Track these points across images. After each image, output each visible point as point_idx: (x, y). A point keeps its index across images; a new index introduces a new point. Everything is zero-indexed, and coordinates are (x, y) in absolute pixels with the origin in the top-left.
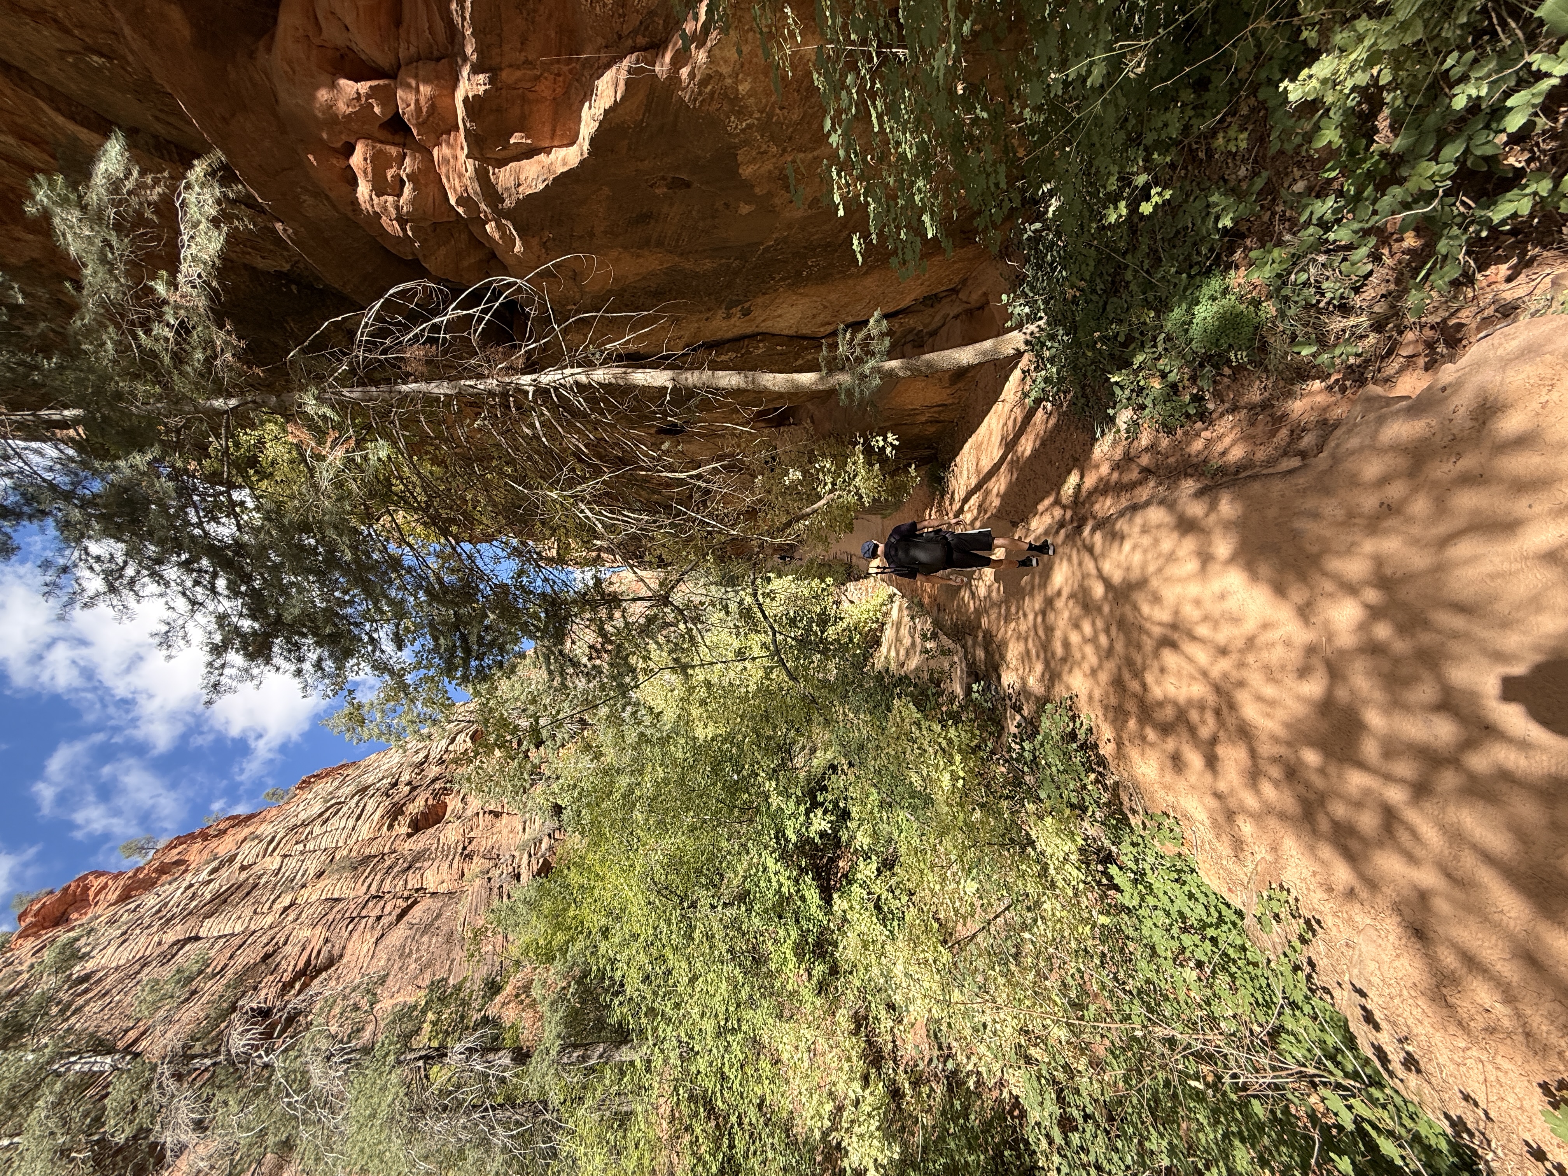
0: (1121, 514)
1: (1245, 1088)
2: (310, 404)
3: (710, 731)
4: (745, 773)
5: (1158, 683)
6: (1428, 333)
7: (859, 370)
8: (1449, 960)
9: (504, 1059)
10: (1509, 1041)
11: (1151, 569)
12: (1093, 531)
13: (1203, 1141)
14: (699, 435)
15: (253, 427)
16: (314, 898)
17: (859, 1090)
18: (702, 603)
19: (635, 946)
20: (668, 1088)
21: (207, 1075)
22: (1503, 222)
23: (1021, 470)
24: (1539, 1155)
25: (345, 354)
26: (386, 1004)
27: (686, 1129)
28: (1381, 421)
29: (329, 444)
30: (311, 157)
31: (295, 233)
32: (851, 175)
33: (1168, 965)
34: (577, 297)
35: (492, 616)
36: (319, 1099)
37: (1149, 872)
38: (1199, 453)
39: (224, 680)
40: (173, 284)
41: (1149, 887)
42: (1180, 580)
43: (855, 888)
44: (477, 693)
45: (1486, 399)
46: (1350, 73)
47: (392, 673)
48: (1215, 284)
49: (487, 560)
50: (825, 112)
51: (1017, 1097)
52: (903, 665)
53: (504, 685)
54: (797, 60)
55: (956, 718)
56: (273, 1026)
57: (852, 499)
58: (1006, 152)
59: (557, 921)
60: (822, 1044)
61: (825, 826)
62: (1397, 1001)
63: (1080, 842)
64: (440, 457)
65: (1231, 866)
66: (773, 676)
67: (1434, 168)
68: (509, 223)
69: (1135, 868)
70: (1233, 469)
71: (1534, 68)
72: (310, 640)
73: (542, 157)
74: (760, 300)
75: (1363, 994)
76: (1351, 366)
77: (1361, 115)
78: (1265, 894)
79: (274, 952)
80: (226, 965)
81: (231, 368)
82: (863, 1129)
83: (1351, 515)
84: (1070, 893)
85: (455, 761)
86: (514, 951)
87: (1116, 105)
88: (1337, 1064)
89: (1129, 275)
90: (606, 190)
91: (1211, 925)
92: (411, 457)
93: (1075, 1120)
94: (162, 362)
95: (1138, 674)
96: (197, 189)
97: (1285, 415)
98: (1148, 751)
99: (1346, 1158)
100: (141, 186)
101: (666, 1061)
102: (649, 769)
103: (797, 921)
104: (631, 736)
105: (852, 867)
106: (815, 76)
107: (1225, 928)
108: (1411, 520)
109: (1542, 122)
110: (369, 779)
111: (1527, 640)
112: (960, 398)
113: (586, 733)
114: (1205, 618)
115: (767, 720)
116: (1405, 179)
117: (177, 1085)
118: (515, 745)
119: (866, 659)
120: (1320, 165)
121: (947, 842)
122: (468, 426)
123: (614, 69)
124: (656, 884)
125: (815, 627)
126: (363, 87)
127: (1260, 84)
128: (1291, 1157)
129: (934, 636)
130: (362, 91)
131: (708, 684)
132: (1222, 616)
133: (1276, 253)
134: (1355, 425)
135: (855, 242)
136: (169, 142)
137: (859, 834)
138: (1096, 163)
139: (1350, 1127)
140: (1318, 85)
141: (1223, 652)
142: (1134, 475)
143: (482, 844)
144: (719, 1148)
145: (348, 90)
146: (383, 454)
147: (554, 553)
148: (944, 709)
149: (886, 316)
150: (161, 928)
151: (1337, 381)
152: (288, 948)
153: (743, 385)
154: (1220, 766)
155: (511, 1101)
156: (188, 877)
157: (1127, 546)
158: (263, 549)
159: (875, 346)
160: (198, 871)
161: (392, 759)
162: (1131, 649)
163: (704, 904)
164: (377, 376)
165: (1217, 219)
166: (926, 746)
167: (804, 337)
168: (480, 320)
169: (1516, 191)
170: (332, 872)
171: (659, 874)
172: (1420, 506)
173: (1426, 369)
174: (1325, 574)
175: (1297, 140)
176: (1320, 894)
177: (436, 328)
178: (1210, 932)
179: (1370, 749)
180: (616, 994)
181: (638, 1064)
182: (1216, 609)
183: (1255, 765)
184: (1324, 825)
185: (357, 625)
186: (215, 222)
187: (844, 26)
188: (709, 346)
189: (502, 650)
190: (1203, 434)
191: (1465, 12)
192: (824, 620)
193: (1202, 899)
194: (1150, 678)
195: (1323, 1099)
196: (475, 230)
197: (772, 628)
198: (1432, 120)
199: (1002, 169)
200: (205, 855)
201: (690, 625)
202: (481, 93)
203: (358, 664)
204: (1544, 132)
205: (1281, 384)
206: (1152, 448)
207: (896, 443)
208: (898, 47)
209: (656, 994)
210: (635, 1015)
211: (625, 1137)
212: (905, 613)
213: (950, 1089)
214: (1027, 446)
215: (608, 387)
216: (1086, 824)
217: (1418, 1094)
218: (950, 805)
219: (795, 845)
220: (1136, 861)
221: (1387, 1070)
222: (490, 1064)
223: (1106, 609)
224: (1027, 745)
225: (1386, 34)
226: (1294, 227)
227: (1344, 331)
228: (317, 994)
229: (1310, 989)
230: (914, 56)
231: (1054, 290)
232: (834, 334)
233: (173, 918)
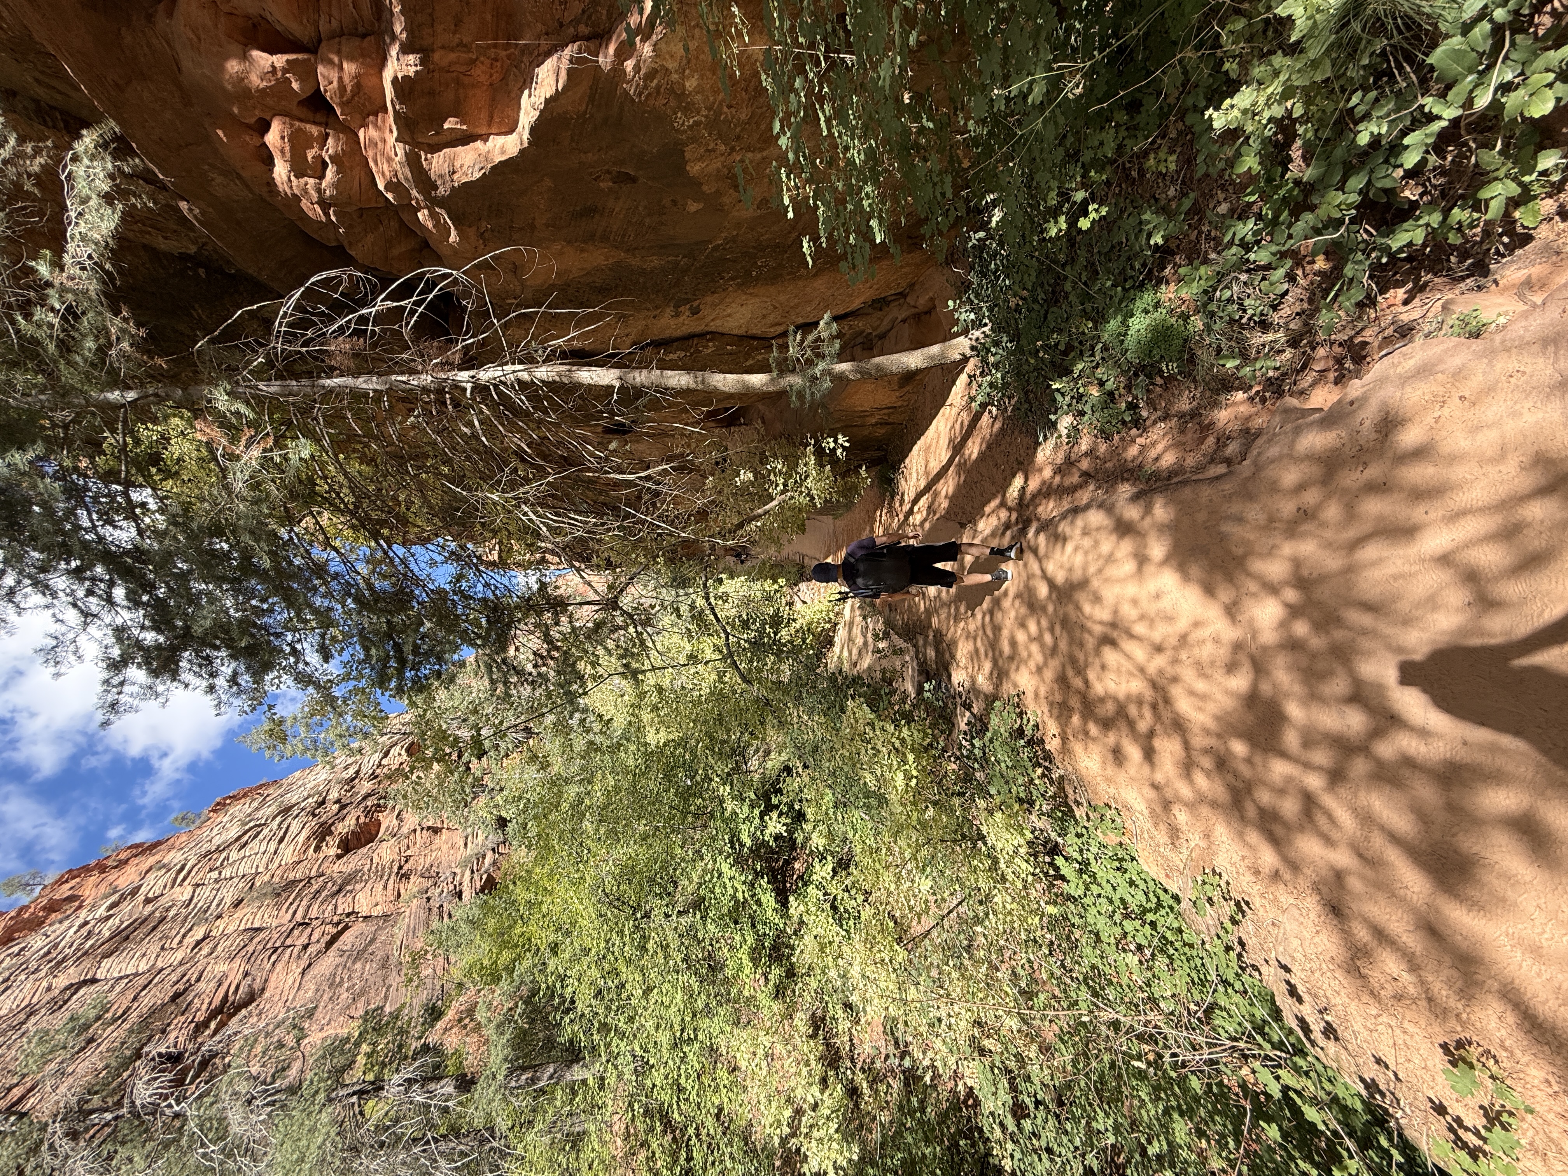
0: (1064, 516)
1: (1184, 1065)
2: (222, 400)
3: (663, 737)
4: (698, 778)
5: (1099, 679)
6: (1337, 349)
7: (810, 372)
8: (1362, 934)
9: (447, 1087)
10: (1414, 1007)
11: (1092, 569)
12: (1037, 532)
13: (1146, 1118)
14: (648, 435)
15: (155, 421)
16: (231, 928)
17: (818, 1094)
18: (652, 607)
19: (586, 961)
20: (622, 1105)
21: (107, 1130)
22: (1400, 250)
23: (968, 472)
24: (1440, 1110)
25: (262, 345)
26: (315, 1038)
27: (642, 1145)
28: (1298, 431)
29: (243, 441)
30: (220, 133)
31: (203, 213)
32: (800, 177)
33: (1111, 952)
34: (518, 289)
35: (428, 625)
36: (238, 1147)
37: (1092, 861)
38: (1135, 458)
39: (123, 698)
40: (58, 264)
41: (1094, 876)
42: (1118, 581)
43: (811, 889)
44: (413, 704)
45: (1388, 413)
46: (1268, 105)
47: (317, 686)
48: (1147, 298)
49: (423, 565)
50: (774, 114)
51: (971, 1088)
52: (855, 665)
53: (441, 695)
54: (745, 59)
55: (909, 718)
56: (184, 1072)
57: (804, 500)
58: (951, 161)
59: (503, 939)
60: (779, 1049)
61: (781, 829)
62: (1317, 974)
63: (1029, 836)
64: (370, 455)
65: (1168, 853)
66: (726, 679)
67: (1340, 197)
68: (443, 212)
69: (1080, 859)
70: (1165, 475)
71: (1427, 110)
72: (223, 653)
73: (479, 144)
74: (709, 299)
75: (1287, 970)
76: (1270, 379)
77: (1276, 144)
78: (1199, 879)
79: (186, 990)
80: (129, 1008)
81: (128, 359)
82: (822, 1133)
83: (1271, 520)
84: (1020, 886)
85: (389, 777)
86: (457, 974)
87: (1056, 123)
88: (1263, 1035)
89: (1068, 287)
90: (548, 182)
91: (1150, 910)
92: (336, 456)
93: (1027, 1107)
94: (46, 351)
95: (1081, 672)
96: (86, 161)
97: (1212, 424)
98: (1091, 746)
99: (1274, 1126)
100: (18, 155)
101: (620, 1077)
102: (599, 776)
103: (753, 926)
104: (579, 744)
105: (807, 869)
106: (763, 77)
107: (1163, 912)
108: (1324, 525)
109: (1433, 159)
110: (293, 798)
111: (1425, 636)
112: (909, 400)
113: (531, 742)
114: (1142, 617)
115: (721, 724)
116: (1316, 206)
117: (73, 1144)
118: (454, 757)
119: (819, 659)
120: (1241, 189)
121: (902, 842)
122: (400, 423)
123: (555, 57)
124: (607, 895)
125: (768, 630)
126: (280, 60)
127: (1187, 110)
128: (1225, 1126)
129: (886, 635)
130: (278, 65)
131: (660, 689)
132: (1157, 615)
133: (1203, 270)
134: (1275, 435)
135: (805, 244)
136: (53, 108)
137: (814, 836)
138: (1037, 177)
139: (1277, 1094)
140: (1239, 115)
141: (1159, 649)
142: (1075, 479)
143: (420, 862)
144: (676, 1161)
145: (262, 62)
146: (305, 454)
147: (494, 556)
148: (897, 708)
149: (836, 318)
150: (51, 971)
151: (1258, 392)
152: (202, 985)
153: (692, 385)
154: (1156, 758)
155: (455, 1131)
156: (83, 914)
157: (1069, 547)
158: (168, 557)
159: (825, 349)
160: (94, 907)
161: (319, 776)
162: (1074, 648)
163: (657, 915)
164: (298, 368)
165: (1149, 235)
166: (879, 747)
167: (754, 338)
168: (412, 312)
169: (1411, 222)
170: (252, 900)
171: (610, 885)
172: (1332, 512)
173: (1336, 383)
174: (1249, 575)
175: (1222, 165)
176: (1249, 877)
177: (363, 320)
178: (1150, 917)
179: (1291, 739)
180: (567, 1011)
181: (591, 1082)
182: (1152, 609)
183: (1189, 756)
184: (1251, 812)
185: (278, 635)
186: (108, 198)
187: (792, 28)
188: (657, 344)
189: (440, 659)
190: (1138, 440)
191: (1367, 53)
192: (777, 621)
193: (1142, 885)
194: (1091, 675)
195: (1254, 1072)
196: (405, 217)
197: (725, 631)
198: (1339, 153)
199: (948, 179)
200: (103, 889)
201: (639, 629)
202: (411, 74)
203: (279, 677)
204: (1435, 169)
205: (1208, 394)
206: (1091, 453)
207: (847, 444)
208: (847, 53)
209: (608, 1009)
210: (588, 1032)
211: (577, 1159)
212: (858, 613)
213: (907, 1084)
214: (973, 449)
215: (552, 385)
216: (1033, 817)
217: (1337, 1060)
218: (904, 805)
219: (751, 849)
220: (1081, 851)
221: (1309, 1039)
222: (431, 1094)
223: (1050, 608)
224: (977, 742)
225: (1299, 71)
226: (1219, 247)
227: (1264, 345)
228: (235, 1034)
229: (1241, 967)
230: (862, 63)
231: (998, 298)
232: (785, 334)
233: (64, 960)
